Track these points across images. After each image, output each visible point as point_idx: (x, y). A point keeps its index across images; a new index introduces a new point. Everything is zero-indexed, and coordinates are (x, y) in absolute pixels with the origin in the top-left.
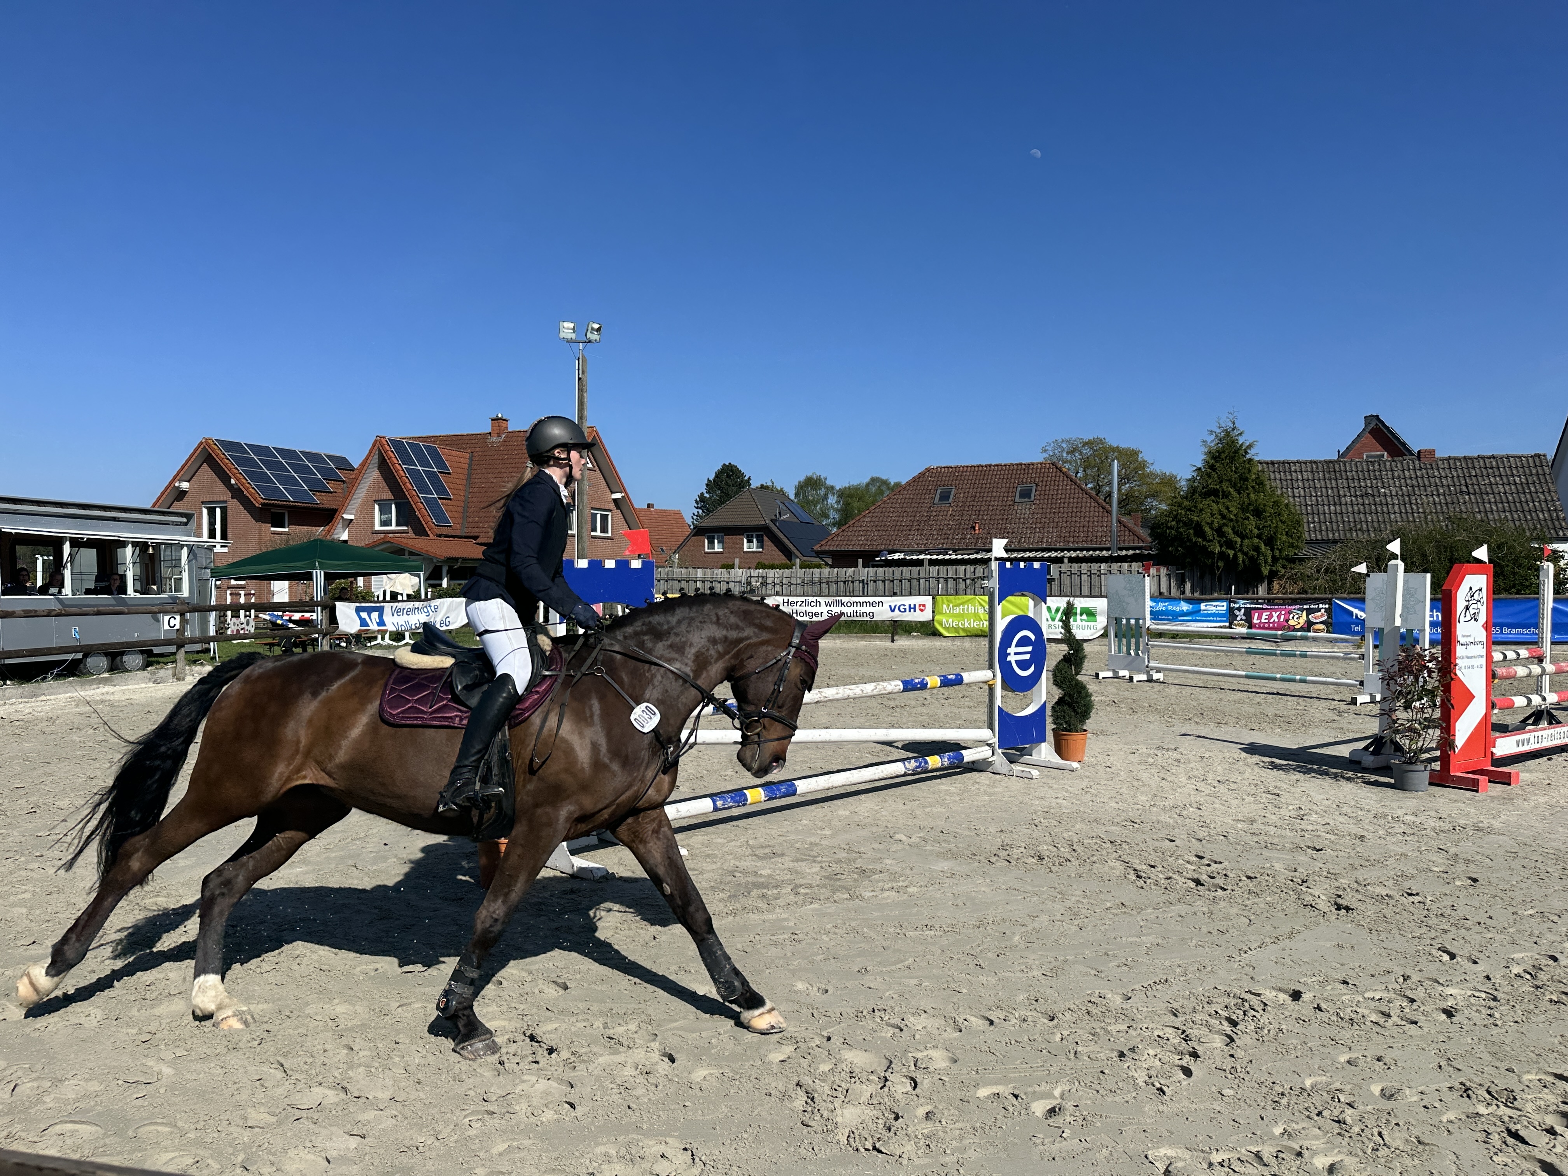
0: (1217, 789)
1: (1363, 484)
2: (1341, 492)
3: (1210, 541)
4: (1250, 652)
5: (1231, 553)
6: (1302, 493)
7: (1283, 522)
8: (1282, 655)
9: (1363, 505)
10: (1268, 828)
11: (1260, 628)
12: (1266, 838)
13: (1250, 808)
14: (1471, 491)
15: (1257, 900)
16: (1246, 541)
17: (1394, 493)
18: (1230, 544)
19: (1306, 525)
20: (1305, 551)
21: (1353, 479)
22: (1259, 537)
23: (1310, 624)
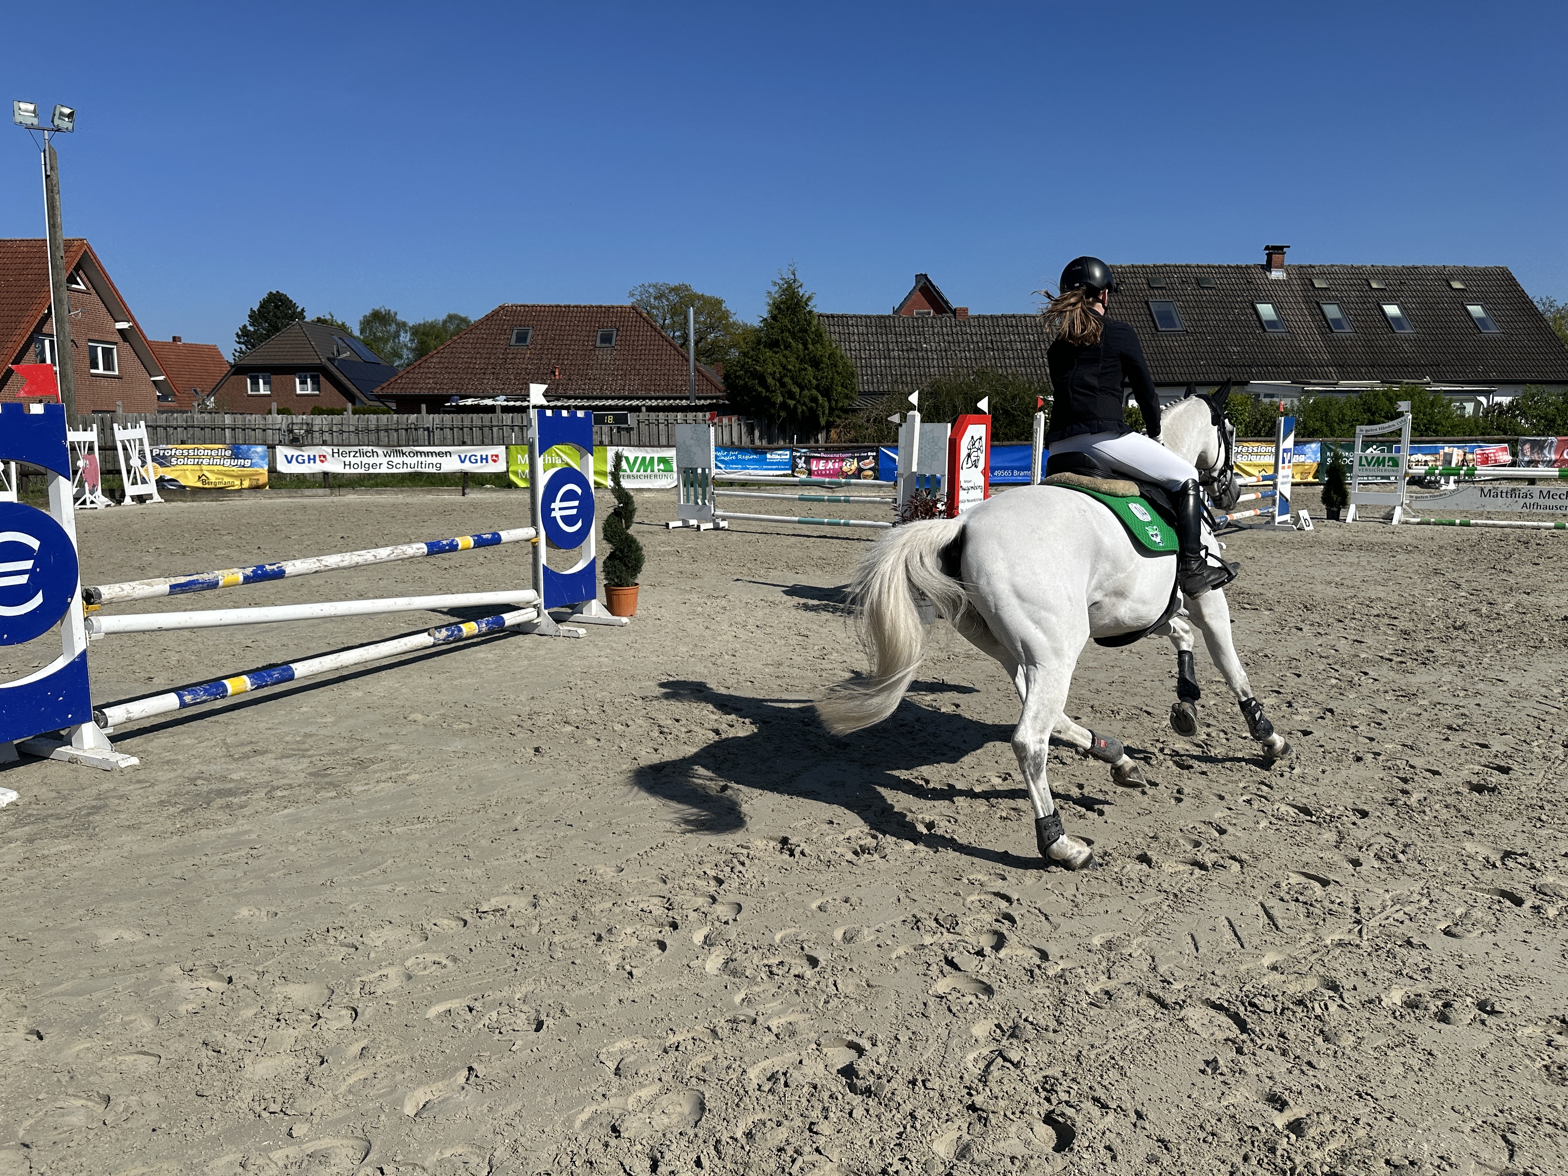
0: (754, 634)
1: (909, 340)
3: (773, 391)
5: (792, 403)
6: (857, 347)
7: (839, 374)
8: (831, 501)
9: (908, 361)
10: (791, 670)
11: (818, 475)
16: (806, 392)
17: (933, 348)
18: (791, 395)
19: (860, 378)
20: (858, 403)
22: (817, 388)
23: (860, 470)
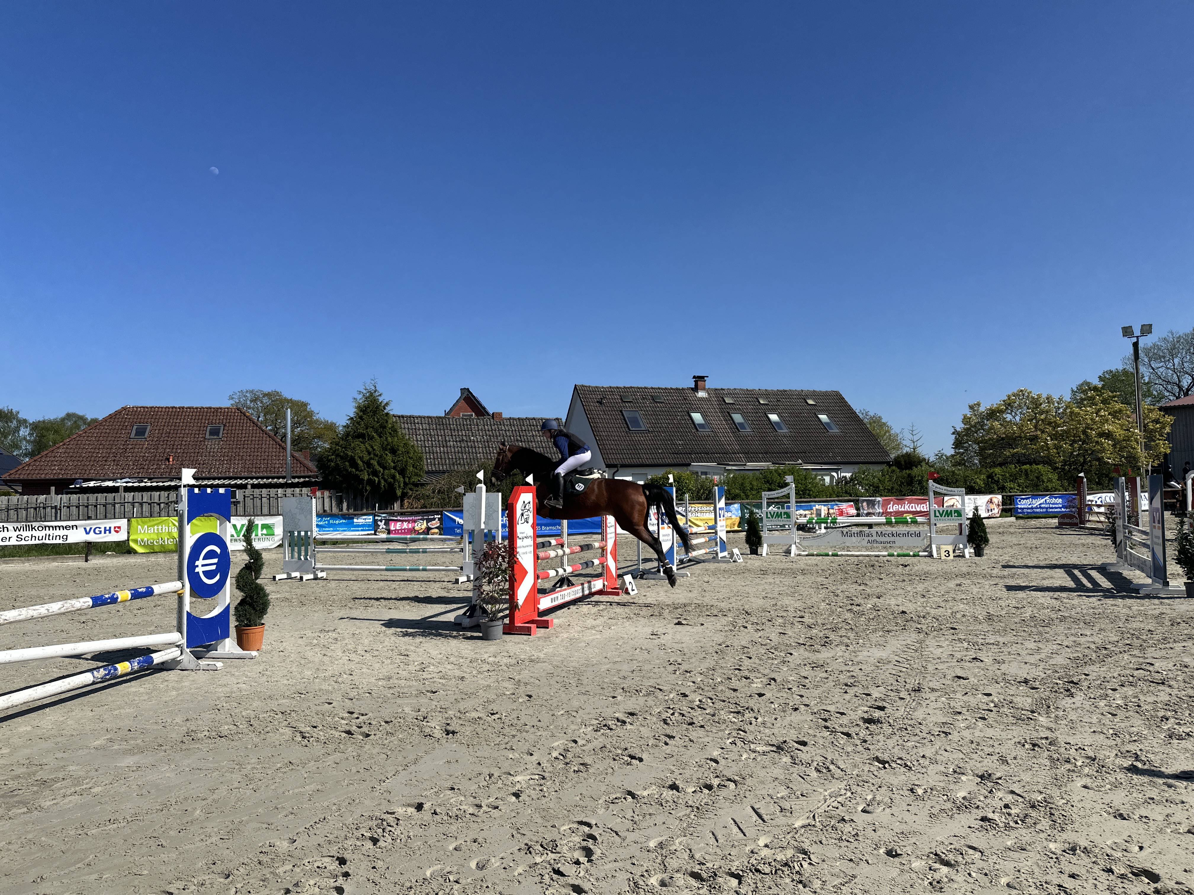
0: (364, 657)
1: (460, 433)
2: (447, 439)
3: (362, 470)
4: (389, 551)
5: (376, 479)
6: (423, 439)
7: (410, 458)
8: (410, 552)
9: (461, 447)
10: (400, 682)
11: (395, 534)
12: (399, 690)
13: (388, 669)
14: (523, 440)
15: (393, 738)
16: (386, 471)
17: (479, 440)
18: (375, 473)
19: (425, 460)
20: (425, 479)
21: (454, 430)
22: (395, 468)
23: (428, 529)
